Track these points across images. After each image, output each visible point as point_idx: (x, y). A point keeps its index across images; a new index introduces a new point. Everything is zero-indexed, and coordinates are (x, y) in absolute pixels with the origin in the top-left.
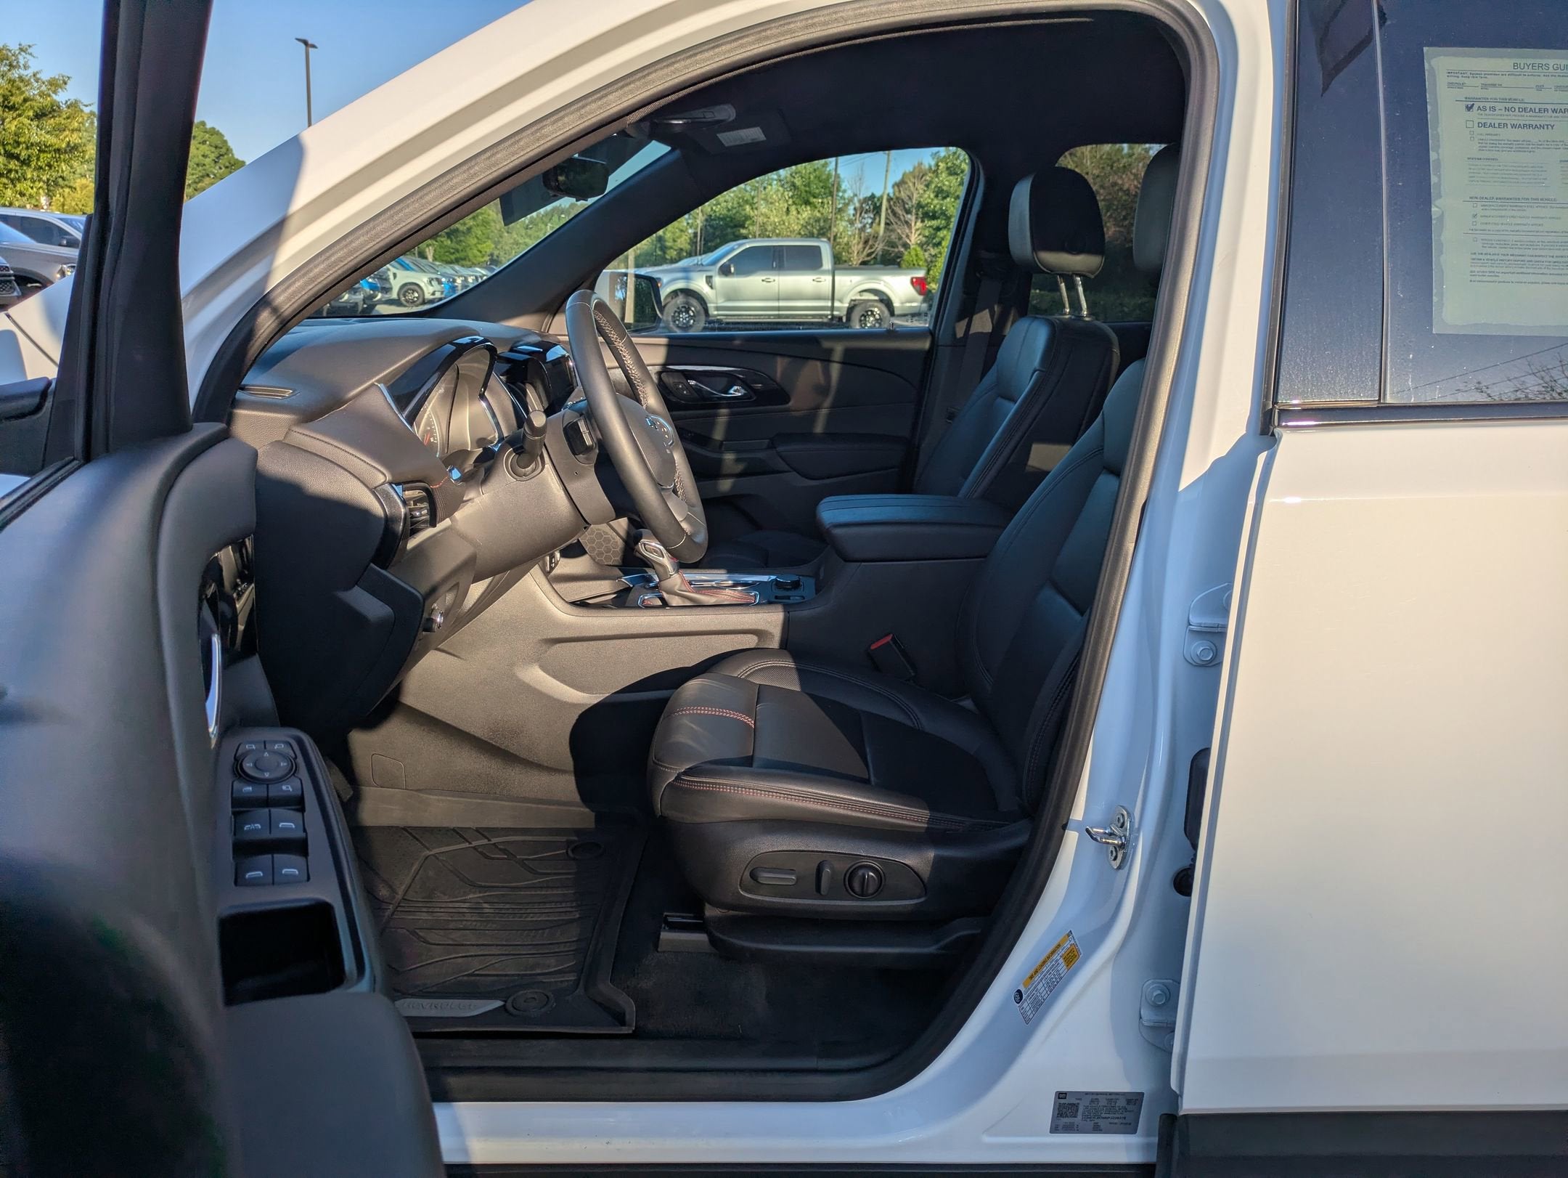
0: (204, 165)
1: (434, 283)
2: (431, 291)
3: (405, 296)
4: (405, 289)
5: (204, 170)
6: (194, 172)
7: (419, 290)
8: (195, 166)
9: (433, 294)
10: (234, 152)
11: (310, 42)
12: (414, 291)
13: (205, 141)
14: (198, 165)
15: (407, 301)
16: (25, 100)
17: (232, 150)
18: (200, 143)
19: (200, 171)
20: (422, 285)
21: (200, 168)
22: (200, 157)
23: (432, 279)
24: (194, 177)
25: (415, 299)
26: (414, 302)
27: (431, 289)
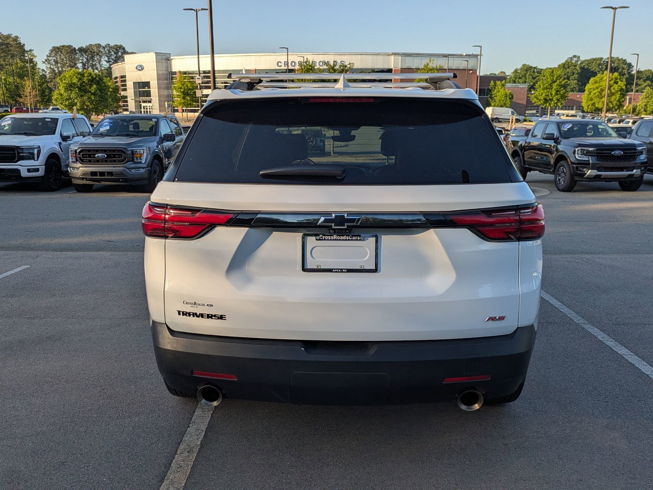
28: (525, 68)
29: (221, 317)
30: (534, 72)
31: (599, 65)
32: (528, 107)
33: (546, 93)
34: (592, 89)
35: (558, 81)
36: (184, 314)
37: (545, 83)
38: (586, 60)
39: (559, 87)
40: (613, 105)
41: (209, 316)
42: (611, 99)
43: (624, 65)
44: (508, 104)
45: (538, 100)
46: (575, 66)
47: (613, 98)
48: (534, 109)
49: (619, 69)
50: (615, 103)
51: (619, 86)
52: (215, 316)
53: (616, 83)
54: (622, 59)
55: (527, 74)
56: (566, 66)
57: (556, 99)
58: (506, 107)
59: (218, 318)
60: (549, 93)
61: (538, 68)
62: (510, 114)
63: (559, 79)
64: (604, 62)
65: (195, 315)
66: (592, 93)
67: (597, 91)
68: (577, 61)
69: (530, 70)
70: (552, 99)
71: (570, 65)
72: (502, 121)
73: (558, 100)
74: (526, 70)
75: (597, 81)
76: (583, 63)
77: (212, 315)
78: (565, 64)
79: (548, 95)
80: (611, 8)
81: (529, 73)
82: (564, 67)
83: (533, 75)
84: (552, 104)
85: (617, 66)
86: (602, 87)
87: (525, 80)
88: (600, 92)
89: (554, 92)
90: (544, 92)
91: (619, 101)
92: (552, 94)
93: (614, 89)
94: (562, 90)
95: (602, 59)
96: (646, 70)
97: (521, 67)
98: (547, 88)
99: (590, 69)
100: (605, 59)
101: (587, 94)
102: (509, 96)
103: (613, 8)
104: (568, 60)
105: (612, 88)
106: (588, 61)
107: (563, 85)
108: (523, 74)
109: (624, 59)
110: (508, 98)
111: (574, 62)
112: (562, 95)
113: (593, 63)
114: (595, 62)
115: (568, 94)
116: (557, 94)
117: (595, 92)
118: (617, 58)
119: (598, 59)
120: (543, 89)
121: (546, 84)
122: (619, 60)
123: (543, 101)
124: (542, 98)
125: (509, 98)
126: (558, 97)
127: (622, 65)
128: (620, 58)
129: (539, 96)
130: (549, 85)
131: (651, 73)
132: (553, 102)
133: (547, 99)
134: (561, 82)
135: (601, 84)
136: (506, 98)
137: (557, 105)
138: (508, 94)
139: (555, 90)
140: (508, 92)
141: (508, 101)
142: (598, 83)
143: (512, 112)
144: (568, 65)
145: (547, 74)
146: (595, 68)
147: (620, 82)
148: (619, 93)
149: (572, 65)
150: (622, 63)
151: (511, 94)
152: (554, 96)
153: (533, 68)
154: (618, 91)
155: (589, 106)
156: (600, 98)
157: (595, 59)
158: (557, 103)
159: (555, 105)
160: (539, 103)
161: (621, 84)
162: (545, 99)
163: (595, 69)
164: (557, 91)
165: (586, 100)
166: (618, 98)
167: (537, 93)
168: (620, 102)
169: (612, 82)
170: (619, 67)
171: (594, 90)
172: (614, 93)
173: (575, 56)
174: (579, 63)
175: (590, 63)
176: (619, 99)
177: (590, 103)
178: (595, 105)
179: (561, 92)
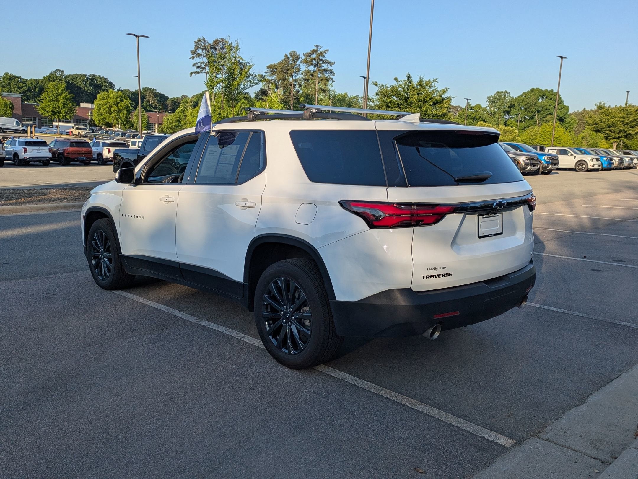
0: (549, 109)
1: (594, 160)
2: (592, 165)
3: (578, 167)
4: (579, 163)
5: (549, 111)
6: (544, 113)
7: (586, 165)
8: (545, 110)
9: (593, 166)
10: (564, 102)
11: (563, 57)
12: (583, 164)
13: (552, 98)
14: (546, 110)
15: (579, 169)
16: (430, 99)
17: (563, 101)
18: (549, 100)
19: (546, 112)
20: (587, 161)
21: (547, 111)
22: (548, 106)
23: (594, 159)
24: (544, 115)
25: (583, 168)
26: (583, 170)
27: (592, 164)
28: (8, 77)
29: (450, 275)
30: (18, 81)
31: (83, 81)
32: (24, 117)
33: (53, 105)
34: (101, 105)
35: (64, 95)
36: (427, 277)
37: (50, 95)
38: (69, 75)
39: (66, 101)
40: (122, 120)
41: (443, 275)
42: (119, 115)
43: (106, 83)
44: (10, 114)
45: (46, 112)
46: (60, 80)
47: (121, 115)
48: (31, 120)
49: (102, 86)
50: (123, 118)
51: (125, 104)
52: (446, 274)
53: (122, 101)
54: (103, 77)
55: (11, 83)
56: (51, 79)
57: (64, 112)
58: (8, 117)
59: (448, 275)
60: (56, 105)
61: (22, 78)
62: (15, 124)
63: (65, 93)
64: (87, 78)
65: (434, 276)
66: (101, 109)
67: (106, 106)
68: (61, 75)
69: (15, 79)
70: (60, 111)
71: (55, 78)
72: (6, 131)
73: (66, 113)
74: (10, 80)
75: (104, 97)
76: (67, 78)
77: (444, 274)
78: (50, 77)
79: (55, 108)
80: (135, 35)
81: (13, 83)
82: (49, 79)
83: (19, 85)
84: (61, 116)
85: (100, 84)
86: (110, 103)
87: (10, 89)
88: (109, 108)
89: (61, 106)
90: (51, 104)
91: (126, 117)
92: (59, 107)
93: (121, 106)
94: (69, 103)
95: (85, 75)
96: (126, 90)
97: (3, 76)
98: (53, 100)
99: (75, 84)
100: (88, 76)
101: (97, 109)
102: (9, 106)
103: (136, 36)
104: (51, 73)
105: (119, 105)
106: (72, 76)
107: (68, 98)
108: (7, 83)
109: (105, 78)
110: (8, 107)
111: (58, 75)
112: (69, 108)
113: (78, 79)
114: (79, 77)
115: (75, 108)
116: (64, 107)
117: (104, 107)
118: (99, 76)
119: (82, 76)
120: (50, 101)
121: (52, 96)
122: (101, 78)
123: (51, 113)
124: (50, 110)
125: (10, 108)
126: (66, 109)
127: (104, 83)
128: (102, 76)
129: (46, 107)
130: (55, 97)
131: (130, 93)
132: (61, 115)
133: (55, 111)
134: (67, 95)
135: (109, 100)
136: (6, 107)
137: (65, 117)
138: (8, 103)
139: (61, 102)
140: (8, 102)
141: (9, 110)
142: (106, 100)
143: (17, 122)
144: (53, 78)
145: (52, 87)
146: (80, 83)
147: (125, 101)
148: (126, 110)
149: (58, 78)
150: (104, 81)
151: (11, 103)
152: (62, 109)
153: (17, 77)
154: (124, 108)
155: (100, 120)
156: (109, 114)
157: (79, 75)
158: (65, 116)
159: (64, 118)
160: (47, 115)
161: (126, 102)
162: (53, 112)
163: (81, 85)
164: (64, 104)
165: (96, 114)
166: (125, 115)
167: (44, 105)
168: (128, 118)
169: (118, 99)
170: (102, 85)
171: (103, 106)
172: (122, 110)
173: (58, 70)
174: (64, 77)
175: (74, 78)
176: (127, 115)
177: (101, 117)
178: (106, 120)
179: (69, 105)
